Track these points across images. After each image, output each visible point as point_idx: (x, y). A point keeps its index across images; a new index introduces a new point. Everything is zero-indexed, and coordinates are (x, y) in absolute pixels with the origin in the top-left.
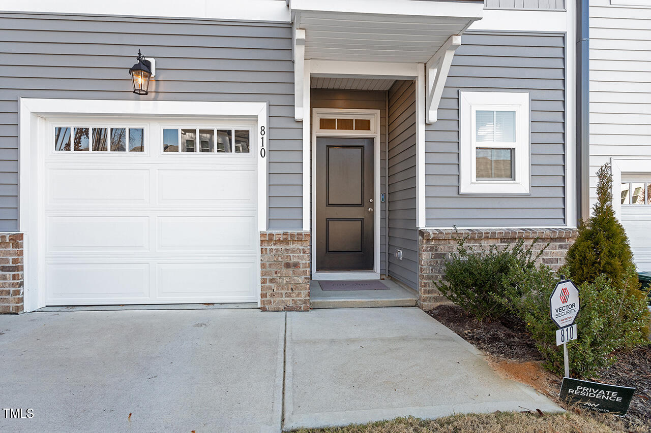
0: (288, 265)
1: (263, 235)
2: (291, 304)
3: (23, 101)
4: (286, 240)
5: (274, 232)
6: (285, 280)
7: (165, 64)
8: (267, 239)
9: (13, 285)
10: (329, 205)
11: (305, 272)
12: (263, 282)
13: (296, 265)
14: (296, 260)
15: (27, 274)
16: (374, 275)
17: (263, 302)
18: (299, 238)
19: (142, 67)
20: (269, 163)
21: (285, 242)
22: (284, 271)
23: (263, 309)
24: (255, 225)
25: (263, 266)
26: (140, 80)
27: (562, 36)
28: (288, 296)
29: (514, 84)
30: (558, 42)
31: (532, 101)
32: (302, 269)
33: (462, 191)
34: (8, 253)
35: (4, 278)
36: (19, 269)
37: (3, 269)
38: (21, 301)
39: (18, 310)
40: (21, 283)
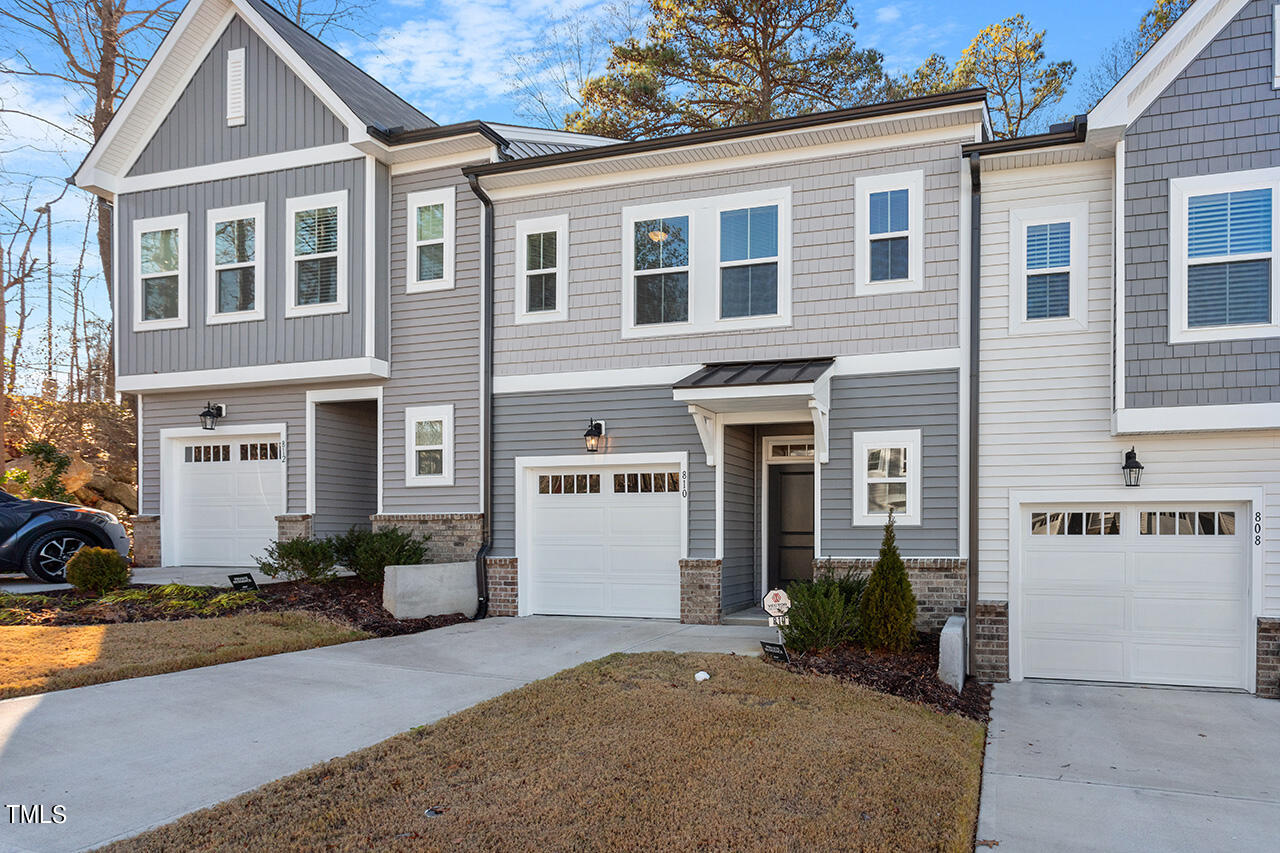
0: (701, 587)
1: (683, 561)
2: (703, 619)
3: (517, 459)
4: (702, 566)
5: (692, 559)
6: (699, 599)
7: (612, 424)
8: (686, 565)
9: (511, 596)
10: (781, 533)
11: (714, 593)
12: (683, 600)
13: (708, 587)
14: (706, 582)
15: (520, 588)
17: (682, 617)
19: (595, 431)
20: (690, 502)
21: (697, 567)
22: (699, 591)
23: (683, 622)
24: (679, 553)
25: (682, 586)
26: (592, 442)
27: (956, 371)
28: (702, 612)
29: (908, 421)
30: (951, 378)
31: (923, 436)
32: (712, 590)
33: (855, 524)
34: (508, 572)
35: (506, 590)
36: (515, 584)
37: (505, 584)
38: (516, 607)
39: (515, 614)
40: (517, 596)
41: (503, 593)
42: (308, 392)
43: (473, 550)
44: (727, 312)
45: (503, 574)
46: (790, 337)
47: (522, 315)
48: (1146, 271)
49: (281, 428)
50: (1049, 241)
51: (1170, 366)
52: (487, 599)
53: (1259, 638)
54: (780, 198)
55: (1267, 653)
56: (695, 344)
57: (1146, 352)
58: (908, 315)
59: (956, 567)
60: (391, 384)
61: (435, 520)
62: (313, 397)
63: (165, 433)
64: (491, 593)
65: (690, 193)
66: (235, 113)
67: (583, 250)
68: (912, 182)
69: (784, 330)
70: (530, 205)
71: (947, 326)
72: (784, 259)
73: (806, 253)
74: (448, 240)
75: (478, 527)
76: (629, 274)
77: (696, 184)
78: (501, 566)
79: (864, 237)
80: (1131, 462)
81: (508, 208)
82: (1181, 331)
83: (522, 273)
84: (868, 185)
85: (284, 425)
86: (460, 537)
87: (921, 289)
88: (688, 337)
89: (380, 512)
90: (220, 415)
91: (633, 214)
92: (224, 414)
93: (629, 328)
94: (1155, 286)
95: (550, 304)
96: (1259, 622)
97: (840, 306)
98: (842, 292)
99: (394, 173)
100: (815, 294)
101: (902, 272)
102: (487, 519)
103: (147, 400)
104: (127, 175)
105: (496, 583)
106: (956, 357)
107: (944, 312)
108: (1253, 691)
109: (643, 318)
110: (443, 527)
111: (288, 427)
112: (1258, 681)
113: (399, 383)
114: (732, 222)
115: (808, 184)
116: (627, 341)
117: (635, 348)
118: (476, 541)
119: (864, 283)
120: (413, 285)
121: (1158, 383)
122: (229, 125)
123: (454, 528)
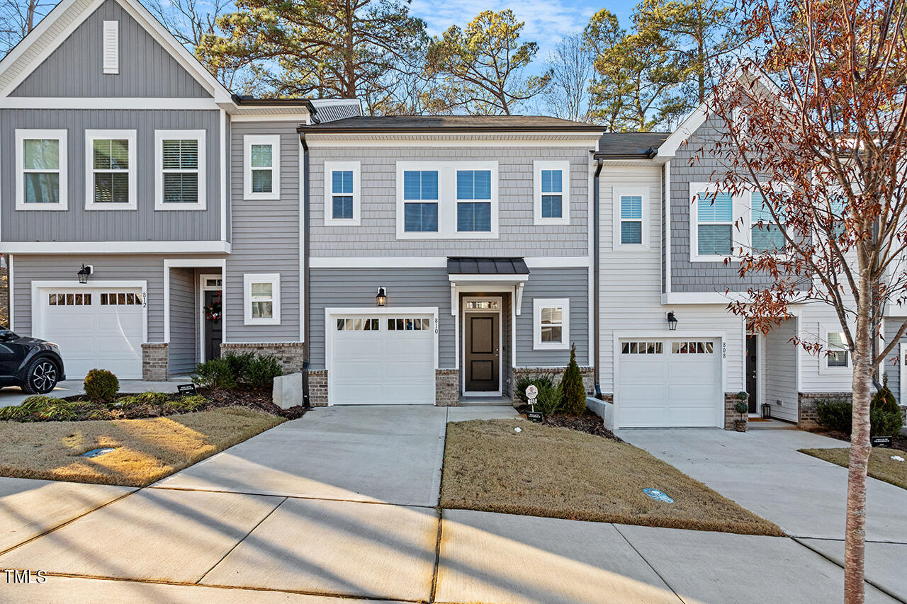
0: (448, 385)
1: (437, 370)
2: (450, 403)
3: (326, 309)
4: (447, 373)
5: (442, 369)
6: (448, 392)
7: (391, 290)
8: (439, 373)
9: (325, 394)
10: (472, 352)
11: (456, 388)
12: (437, 393)
13: (452, 385)
14: (451, 382)
15: (329, 388)
16: (499, 393)
17: (437, 402)
18: (454, 372)
19: (381, 294)
20: (439, 336)
21: (447, 374)
22: (447, 388)
23: (437, 406)
24: (433, 365)
25: (437, 385)
26: (381, 300)
27: (587, 269)
28: (449, 399)
29: (561, 294)
30: (585, 272)
31: (570, 302)
32: (455, 387)
33: (535, 348)
34: (322, 379)
35: (321, 390)
36: (327, 386)
37: (320, 386)
38: (327, 401)
39: (326, 405)
40: (327, 393)
41: (319, 392)
42: (165, 260)
43: (297, 366)
44: (461, 228)
45: (318, 380)
46: (497, 245)
47: (329, 220)
48: (680, 226)
49: (143, 284)
50: (631, 204)
51: (691, 273)
52: (308, 397)
53: (726, 402)
54: (492, 166)
55: (729, 409)
56: (441, 245)
57: (680, 265)
58: (561, 237)
59: (589, 371)
60: (231, 258)
61: (269, 347)
62: (168, 263)
63: (35, 284)
64: (310, 392)
65: (439, 158)
66: (111, 64)
67: (371, 184)
68: (564, 166)
69: (495, 240)
70: (334, 153)
71: (582, 245)
72: (494, 200)
73: (507, 199)
74: (275, 168)
75: (301, 351)
76: (401, 201)
77: (441, 153)
78: (318, 375)
79: (539, 194)
80: (671, 318)
81: (319, 153)
82: (695, 257)
83: (329, 195)
84: (541, 166)
85: (145, 282)
86: (288, 358)
87: (568, 224)
88: (438, 240)
89: (224, 341)
90: (89, 272)
91: (403, 167)
92: (92, 272)
93: (401, 234)
94: (683, 233)
95: (349, 214)
96: (726, 395)
97: (526, 230)
98: (527, 222)
99: (232, 120)
100: (512, 222)
101: (559, 214)
102: (306, 346)
103: (17, 259)
104: (9, 96)
105: (314, 386)
106: (588, 261)
107: (581, 237)
108: (723, 427)
109: (409, 228)
110: (275, 351)
111: (148, 283)
112: (725, 423)
113: (237, 258)
114: (463, 176)
115: (508, 161)
116: (399, 241)
117: (403, 245)
118: (299, 360)
119: (539, 219)
120: (249, 194)
121: (685, 281)
122: (105, 72)
123: (283, 352)
